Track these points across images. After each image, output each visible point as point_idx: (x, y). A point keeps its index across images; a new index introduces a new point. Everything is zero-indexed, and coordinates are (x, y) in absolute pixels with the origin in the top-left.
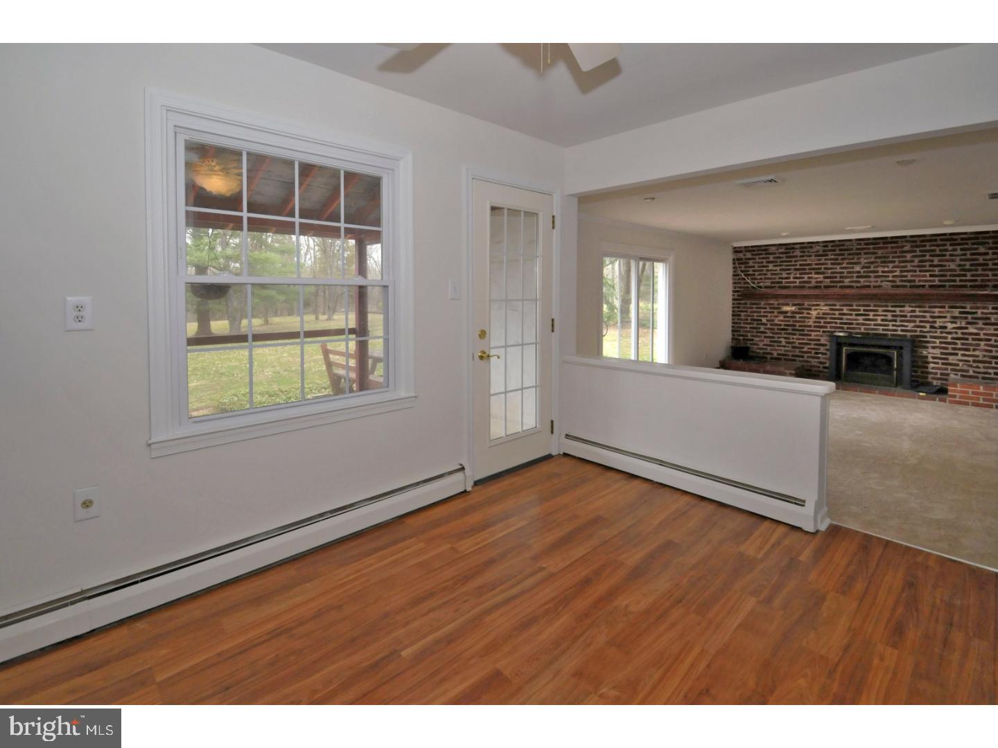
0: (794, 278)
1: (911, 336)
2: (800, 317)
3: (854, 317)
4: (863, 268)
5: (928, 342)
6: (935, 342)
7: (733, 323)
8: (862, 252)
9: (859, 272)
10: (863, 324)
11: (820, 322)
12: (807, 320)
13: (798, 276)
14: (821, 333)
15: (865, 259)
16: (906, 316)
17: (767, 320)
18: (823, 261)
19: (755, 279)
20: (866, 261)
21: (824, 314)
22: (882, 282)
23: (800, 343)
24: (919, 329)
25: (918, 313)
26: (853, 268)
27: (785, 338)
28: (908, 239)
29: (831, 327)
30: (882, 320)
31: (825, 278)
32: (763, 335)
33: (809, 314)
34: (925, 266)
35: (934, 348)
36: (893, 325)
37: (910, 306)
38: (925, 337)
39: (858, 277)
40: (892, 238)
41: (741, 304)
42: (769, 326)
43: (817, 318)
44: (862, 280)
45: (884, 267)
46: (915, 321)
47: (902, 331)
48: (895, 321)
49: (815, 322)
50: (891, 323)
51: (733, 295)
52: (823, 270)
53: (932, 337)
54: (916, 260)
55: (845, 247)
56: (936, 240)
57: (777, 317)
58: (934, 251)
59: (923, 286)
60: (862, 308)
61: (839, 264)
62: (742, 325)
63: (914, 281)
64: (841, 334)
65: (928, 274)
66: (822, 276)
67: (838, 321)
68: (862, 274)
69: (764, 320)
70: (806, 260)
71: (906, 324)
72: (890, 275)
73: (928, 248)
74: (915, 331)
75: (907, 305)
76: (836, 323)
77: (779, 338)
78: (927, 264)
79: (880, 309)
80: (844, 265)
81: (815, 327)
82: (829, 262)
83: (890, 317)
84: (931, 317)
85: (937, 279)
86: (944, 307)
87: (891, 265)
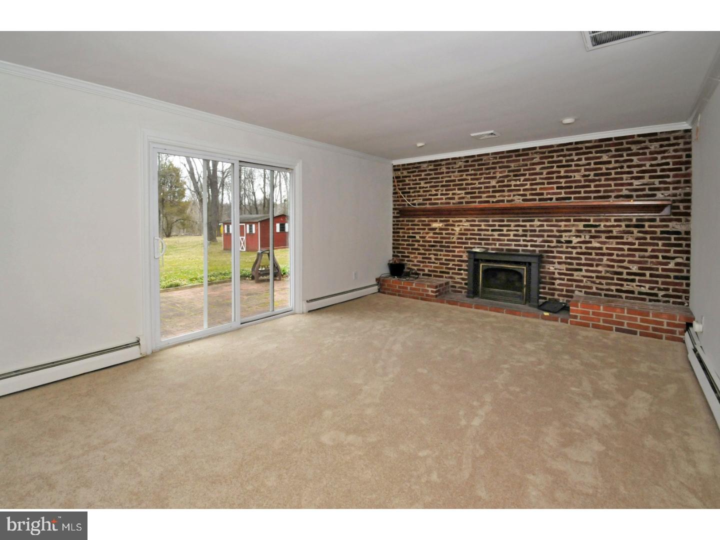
0: (442, 195)
1: (540, 251)
2: (446, 234)
3: (490, 233)
4: (497, 183)
5: (554, 257)
6: (561, 258)
7: (394, 240)
8: (497, 166)
9: (494, 187)
10: (499, 240)
11: (462, 239)
12: (452, 236)
13: (444, 192)
14: (463, 250)
15: (501, 173)
16: (535, 231)
17: (420, 237)
18: (464, 177)
19: (411, 196)
20: (501, 175)
21: (465, 230)
22: (514, 195)
23: (446, 260)
24: (546, 244)
25: (546, 228)
26: (489, 183)
27: (435, 255)
28: (538, 150)
29: (471, 243)
30: (515, 235)
31: (466, 193)
32: (417, 252)
33: (452, 230)
34: (552, 178)
35: (559, 263)
36: (524, 241)
37: (539, 221)
38: (552, 252)
39: (493, 192)
40: (524, 150)
41: (399, 221)
42: (421, 243)
43: (460, 234)
44: (497, 194)
45: (516, 180)
46: (543, 236)
47: (532, 246)
48: (526, 236)
49: (459, 238)
50: (522, 238)
51: (394, 213)
52: (464, 186)
53: (558, 252)
54: (545, 172)
55: (483, 162)
56: (562, 150)
57: (427, 233)
58: (561, 161)
59: (551, 199)
60: (497, 223)
61: (477, 179)
62: (401, 242)
63: (542, 194)
64: (478, 250)
65: (555, 186)
66: (463, 192)
67: (477, 237)
68: (497, 189)
69: (418, 237)
70: (450, 177)
71: (535, 239)
72: (522, 188)
73: (555, 159)
74: (544, 246)
75: (536, 219)
76: (475, 239)
77: (429, 254)
78: (555, 175)
79: (513, 224)
80: (482, 180)
81: (458, 243)
82: (469, 177)
83: (521, 233)
84: (558, 231)
85: (563, 191)
86: (569, 221)
87: (522, 178)
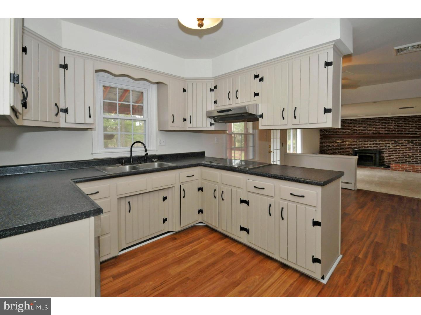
0: (341, 131)
1: (379, 150)
2: (343, 144)
3: (360, 144)
4: (363, 128)
5: (384, 152)
6: (386, 152)
7: (320, 146)
8: (363, 122)
10: (364, 146)
11: (349, 146)
12: (345, 145)
13: (342, 130)
14: (350, 149)
15: (364, 125)
16: (377, 143)
17: (332, 145)
18: (350, 126)
19: (327, 132)
20: (364, 126)
21: (351, 143)
22: (369, 132)
23: (343, 153)
24: (381, 147)
25: (381, 142)
26: (360, 128)
27: (338, 151)
28: (378, 118)
29: (353, 147)
30: (370, 145)
31: (351, 131)
32: (330, 150)
33: (346, 143)
34: (383, 127)
35: (386, 153)
36: (373, 146)
37: (379, 140)
38: (384, 150)
39: (362, 131)
40: (373, 118)
41: (322, 140)
42: (332, 147)
43: (348, 144)
44: (363, 132)
45: (370, 127)
46: (380, 145)
47: (376, 148)
48: (374, 145)
49: (348, 146)
50: (372, 146)
51: (320, 137)
52: (350, 129)
53: (385, 150)
54: (380, 125)
55: (357, 121)
56: (386, 119)
57: (335, 144)
58: (386, 122)
59: (383, 134)
60: (363, 141)
61: (356, 127)
62: (323, 147)
63: (380, 132)
64: (356, 149)
65: (384, 130)
66: (350, 130)
67: (356, 145)
68: (363, 130)
69: (331, 145)
70: (344, 125)
71: (377, 146)
72: (372, 130)
73: (384, 121)
74: (380, 148)
75: (377, 140)
76: (355, 146)
77: (336, 151)
78: (384, 126)
79: (369, 141)
80: (357, 127)
81: (348, 147)
82: (352, 126)
83: (372, 144)
84: (385, 143)
85: (387, 131)
86: (389, 140)
87: (372, 127)
